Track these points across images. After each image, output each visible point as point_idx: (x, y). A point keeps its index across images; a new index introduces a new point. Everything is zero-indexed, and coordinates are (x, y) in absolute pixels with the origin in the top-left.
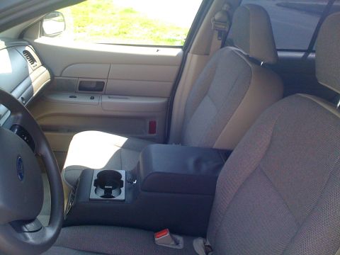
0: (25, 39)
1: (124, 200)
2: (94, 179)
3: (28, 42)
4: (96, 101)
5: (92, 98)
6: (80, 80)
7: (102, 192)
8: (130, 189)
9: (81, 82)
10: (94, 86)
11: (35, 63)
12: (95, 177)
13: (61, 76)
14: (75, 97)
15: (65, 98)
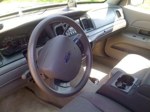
0: (120, 5)
1: (128, 93)
2: (119, 77)
3: (121, 7)
4: (145, 41)
5: (144, 39)
6: (140, 29)
7: (120, 85)
8: (134, 88)
9: (141, 30)
10: (147, 33)
11: (121, 17)
12: (120, 76)
13: (131, 25)
14: (136, 37)
15: (130, 36)
